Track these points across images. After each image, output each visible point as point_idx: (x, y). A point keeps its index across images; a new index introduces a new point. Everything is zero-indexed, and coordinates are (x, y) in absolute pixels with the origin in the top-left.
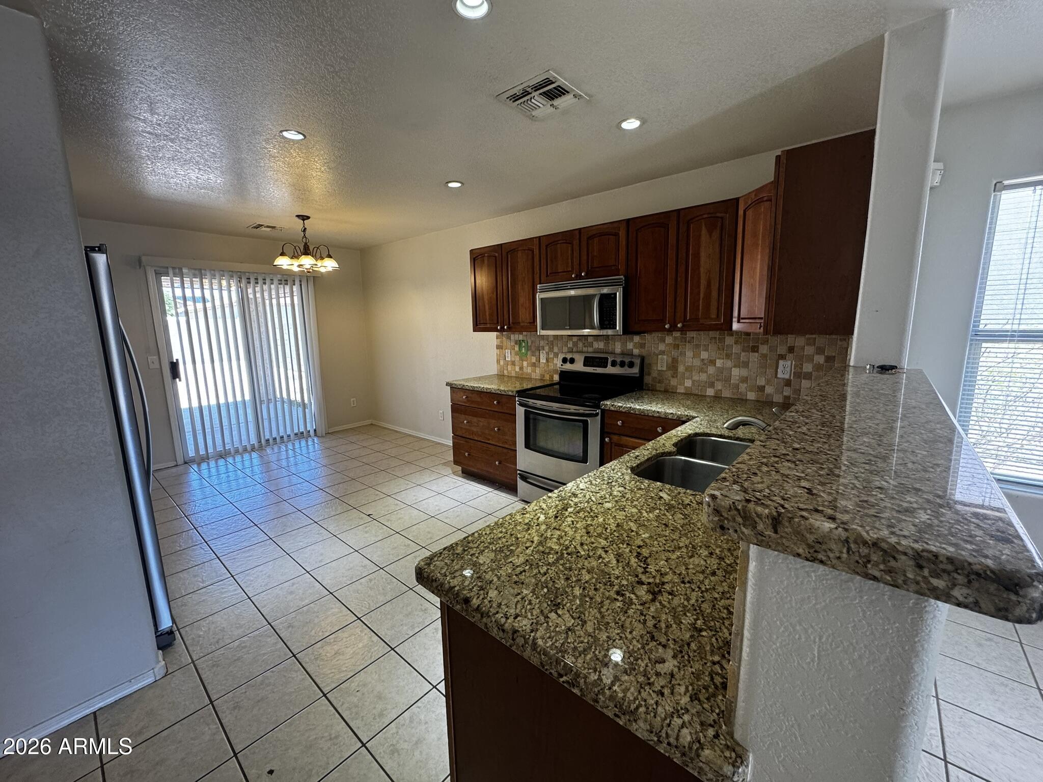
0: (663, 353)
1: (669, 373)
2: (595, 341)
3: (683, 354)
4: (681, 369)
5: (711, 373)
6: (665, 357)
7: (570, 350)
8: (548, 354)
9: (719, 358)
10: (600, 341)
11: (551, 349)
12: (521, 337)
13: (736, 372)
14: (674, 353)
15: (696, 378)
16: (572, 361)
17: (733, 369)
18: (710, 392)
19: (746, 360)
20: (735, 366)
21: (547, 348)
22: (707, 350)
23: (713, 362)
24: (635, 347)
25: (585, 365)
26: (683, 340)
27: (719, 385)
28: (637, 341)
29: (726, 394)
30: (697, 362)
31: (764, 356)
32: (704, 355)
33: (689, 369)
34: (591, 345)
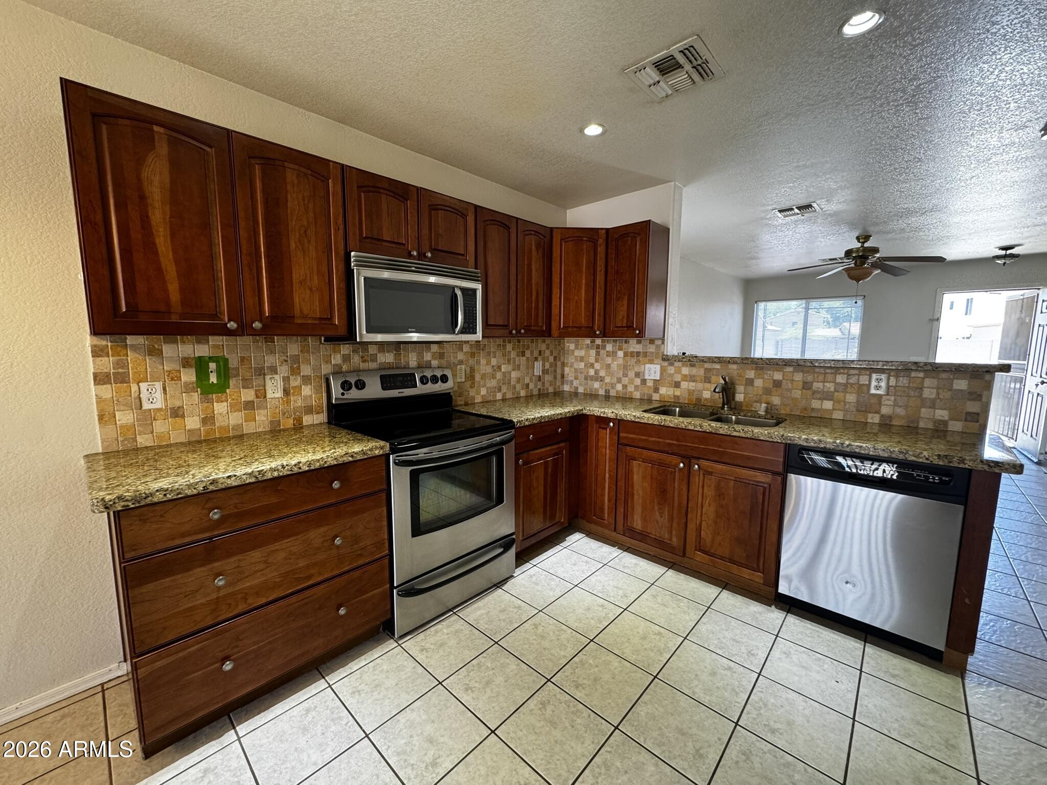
0: (461, 362)
1: (468, 384)
2: (379, 352)
3: (478, 362)
4: (478, 377)
5: (499, 378)
6: (463, 367)
7: (337, 369)
8: (286, 380)
9: (503, 364)
10: (388, 352)
11: (295, 371)
12: (202, 350)
13: (514, 375)
14: (471, 362)
15: (488, 385)
16: (361, 385)
17: (512, 372)
18: (499, 396)
19: (519, 363)
20: (514, 370)
21: (284, 370)
22: (495, 357)
23: (499, 367)
24: (434, 356)
25: (384, 388)
26: (478, 348)
27: (504, 389)
28: (435, 351)
29: (509, 395)
30: (489, 370)
31: (528, 359)
32: (494, 362)
33: (483, 377)
34: (374, 358)
